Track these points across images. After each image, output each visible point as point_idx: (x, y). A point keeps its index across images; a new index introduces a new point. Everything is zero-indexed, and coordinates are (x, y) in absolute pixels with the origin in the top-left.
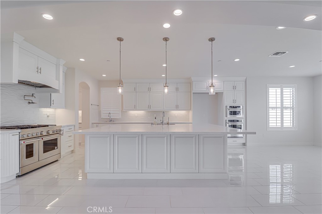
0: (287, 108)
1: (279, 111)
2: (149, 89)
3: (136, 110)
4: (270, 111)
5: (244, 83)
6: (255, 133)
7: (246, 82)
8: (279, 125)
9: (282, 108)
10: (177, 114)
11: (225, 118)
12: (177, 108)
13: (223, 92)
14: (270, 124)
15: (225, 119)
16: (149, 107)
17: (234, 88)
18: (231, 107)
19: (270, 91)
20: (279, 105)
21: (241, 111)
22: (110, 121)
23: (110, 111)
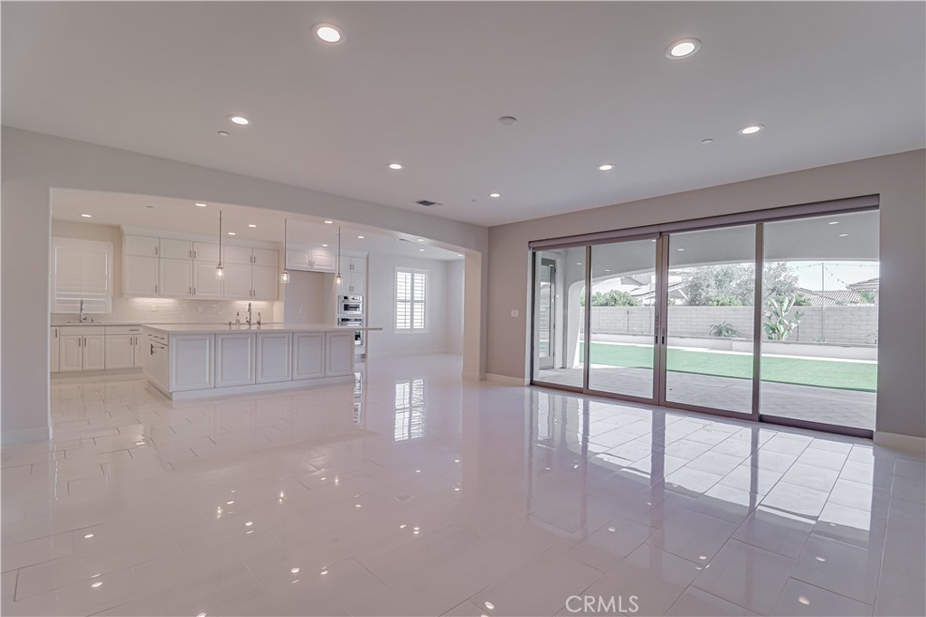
0: (418, 302)
1: (408, 305)
2: (192, 254)
3: (160, 296)
4: (398, 306)
5: (365, 260)
6: (381, 329)
7: (368, 259)
8: (408, 325)
9: (413, 302)
11: (337, 314)
12: (252, 295)
14: (398, 325)
15: (338, 317)
16: (192, 291)
17: (352, 267)
18: (346, 297)
19: (398, 276)
20: (409, 298)
21: (361, 305)
22: (82, 320)
23: (79, 296)
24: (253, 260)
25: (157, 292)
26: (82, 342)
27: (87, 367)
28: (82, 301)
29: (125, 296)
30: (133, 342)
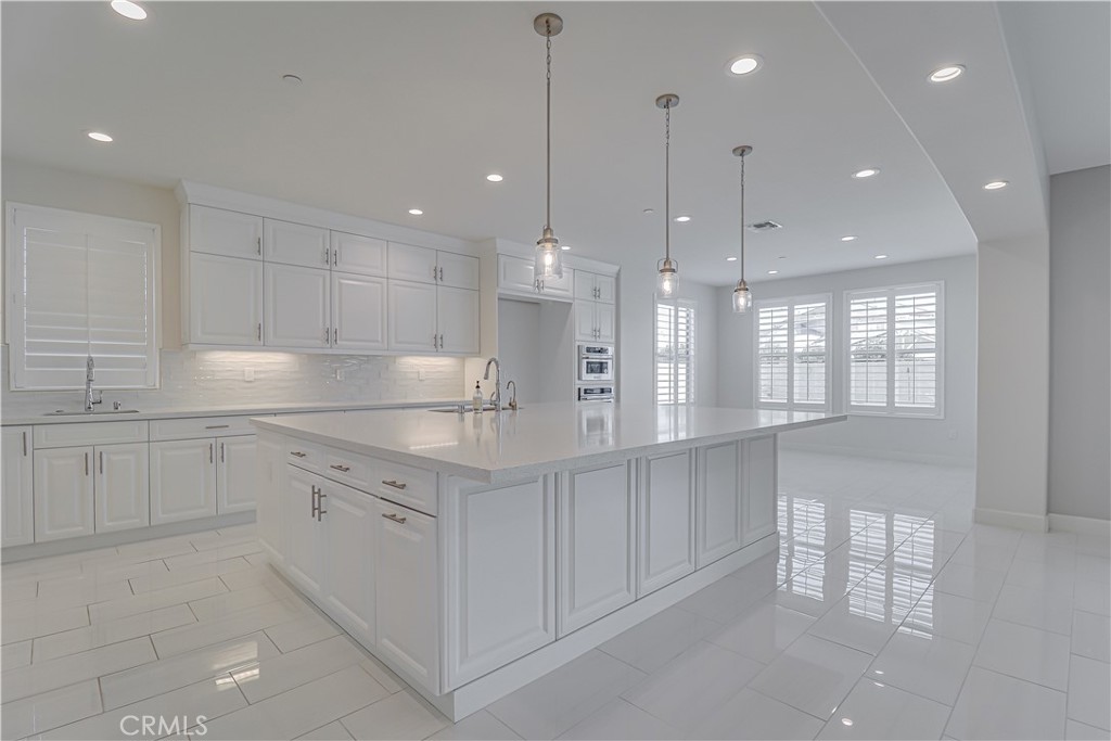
3: (266, 348)
4: (659, 365)
5: (613, 280)
7: (618, 279)
8: (672, 398)
9: (677, 356)
10: (425, 369)
11: (577, 382)
12: (437, 345)
13: (571, 304)
14: (659, 397)
15: (577, 387)
17: (596, 293)
18: (589, 350)
19: (659, 313)
21: (610, 362)
22: (92, 406)
23: (85, 348)
24: (438, 274)
25: (259, 339)
26: (92, 464)
27: (107, 525)
28: (91, 359)
29: (191, 347)
30: (216, 454)
